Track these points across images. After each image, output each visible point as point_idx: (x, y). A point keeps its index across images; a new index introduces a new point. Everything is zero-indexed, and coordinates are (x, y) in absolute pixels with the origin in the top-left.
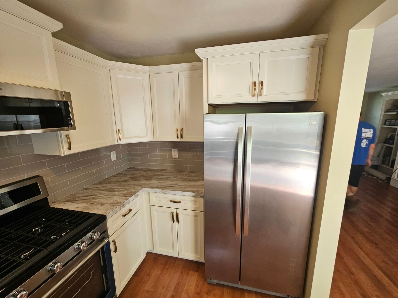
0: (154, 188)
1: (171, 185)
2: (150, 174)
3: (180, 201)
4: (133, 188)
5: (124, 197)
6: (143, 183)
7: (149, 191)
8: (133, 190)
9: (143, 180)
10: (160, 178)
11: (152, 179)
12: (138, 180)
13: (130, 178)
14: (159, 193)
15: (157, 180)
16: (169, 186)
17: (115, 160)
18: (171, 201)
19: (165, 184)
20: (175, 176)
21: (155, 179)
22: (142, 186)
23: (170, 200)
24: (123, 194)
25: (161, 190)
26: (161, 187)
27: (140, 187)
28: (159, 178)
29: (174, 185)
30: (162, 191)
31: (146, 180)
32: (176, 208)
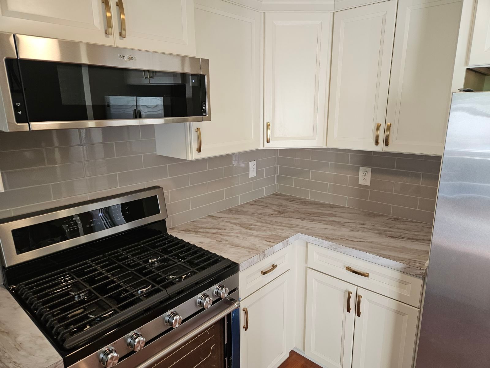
0: (318, 236)
1: (351, 237)
2: (310, 209)
3: (368, 274)
4: (281, 229)
5: (266, 241)
6: (297, 223)
7: (307, 241)
8: (280, 233)
9: (299, 219)
10: (329, 221)
11: (313, 220)
12: (290, 217)
13: (275, 211)
14: (326, 248)
15: (324, 224)
16: (347, 238)
17: (255, 176)
18: (348, 269)
19: (339, 233)
20: (361, 222)
21: (321, 220)
22: (296, 229)
23: (347, 266)
24: (265, 236)
25: (330, 243)
26: (331, 237)
27: (292, 231)
28: (327, 219)
29: (357, 238)
30: (331, 246)
31: (303, 219)
32: (358, 286)
